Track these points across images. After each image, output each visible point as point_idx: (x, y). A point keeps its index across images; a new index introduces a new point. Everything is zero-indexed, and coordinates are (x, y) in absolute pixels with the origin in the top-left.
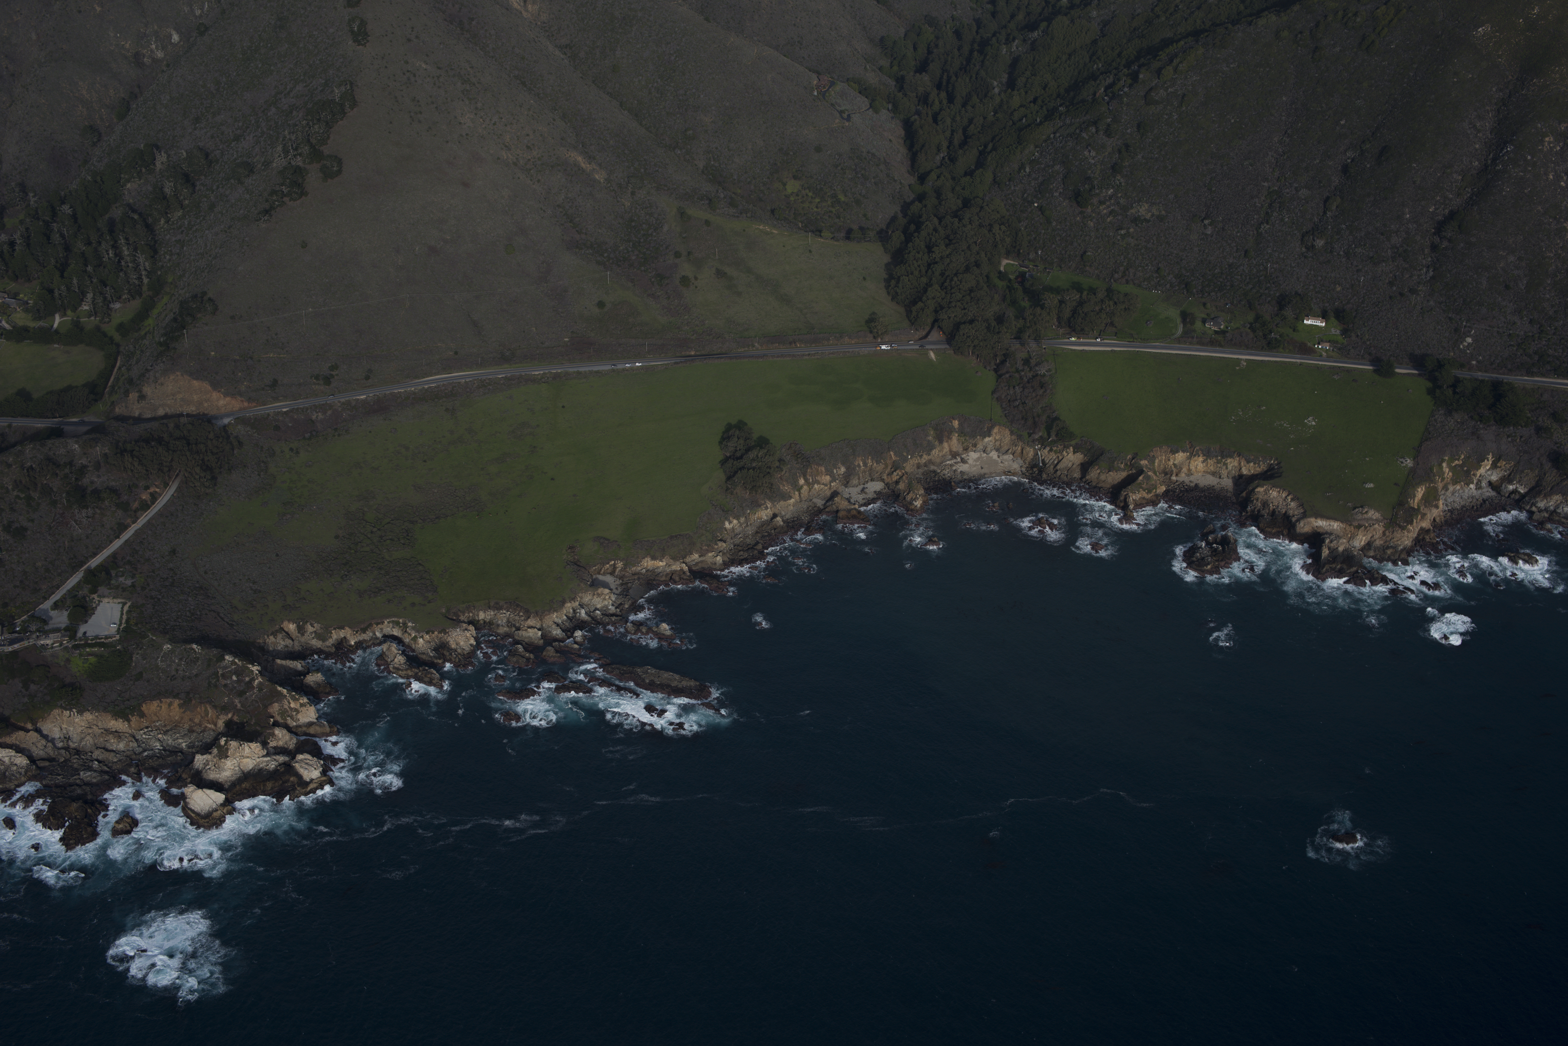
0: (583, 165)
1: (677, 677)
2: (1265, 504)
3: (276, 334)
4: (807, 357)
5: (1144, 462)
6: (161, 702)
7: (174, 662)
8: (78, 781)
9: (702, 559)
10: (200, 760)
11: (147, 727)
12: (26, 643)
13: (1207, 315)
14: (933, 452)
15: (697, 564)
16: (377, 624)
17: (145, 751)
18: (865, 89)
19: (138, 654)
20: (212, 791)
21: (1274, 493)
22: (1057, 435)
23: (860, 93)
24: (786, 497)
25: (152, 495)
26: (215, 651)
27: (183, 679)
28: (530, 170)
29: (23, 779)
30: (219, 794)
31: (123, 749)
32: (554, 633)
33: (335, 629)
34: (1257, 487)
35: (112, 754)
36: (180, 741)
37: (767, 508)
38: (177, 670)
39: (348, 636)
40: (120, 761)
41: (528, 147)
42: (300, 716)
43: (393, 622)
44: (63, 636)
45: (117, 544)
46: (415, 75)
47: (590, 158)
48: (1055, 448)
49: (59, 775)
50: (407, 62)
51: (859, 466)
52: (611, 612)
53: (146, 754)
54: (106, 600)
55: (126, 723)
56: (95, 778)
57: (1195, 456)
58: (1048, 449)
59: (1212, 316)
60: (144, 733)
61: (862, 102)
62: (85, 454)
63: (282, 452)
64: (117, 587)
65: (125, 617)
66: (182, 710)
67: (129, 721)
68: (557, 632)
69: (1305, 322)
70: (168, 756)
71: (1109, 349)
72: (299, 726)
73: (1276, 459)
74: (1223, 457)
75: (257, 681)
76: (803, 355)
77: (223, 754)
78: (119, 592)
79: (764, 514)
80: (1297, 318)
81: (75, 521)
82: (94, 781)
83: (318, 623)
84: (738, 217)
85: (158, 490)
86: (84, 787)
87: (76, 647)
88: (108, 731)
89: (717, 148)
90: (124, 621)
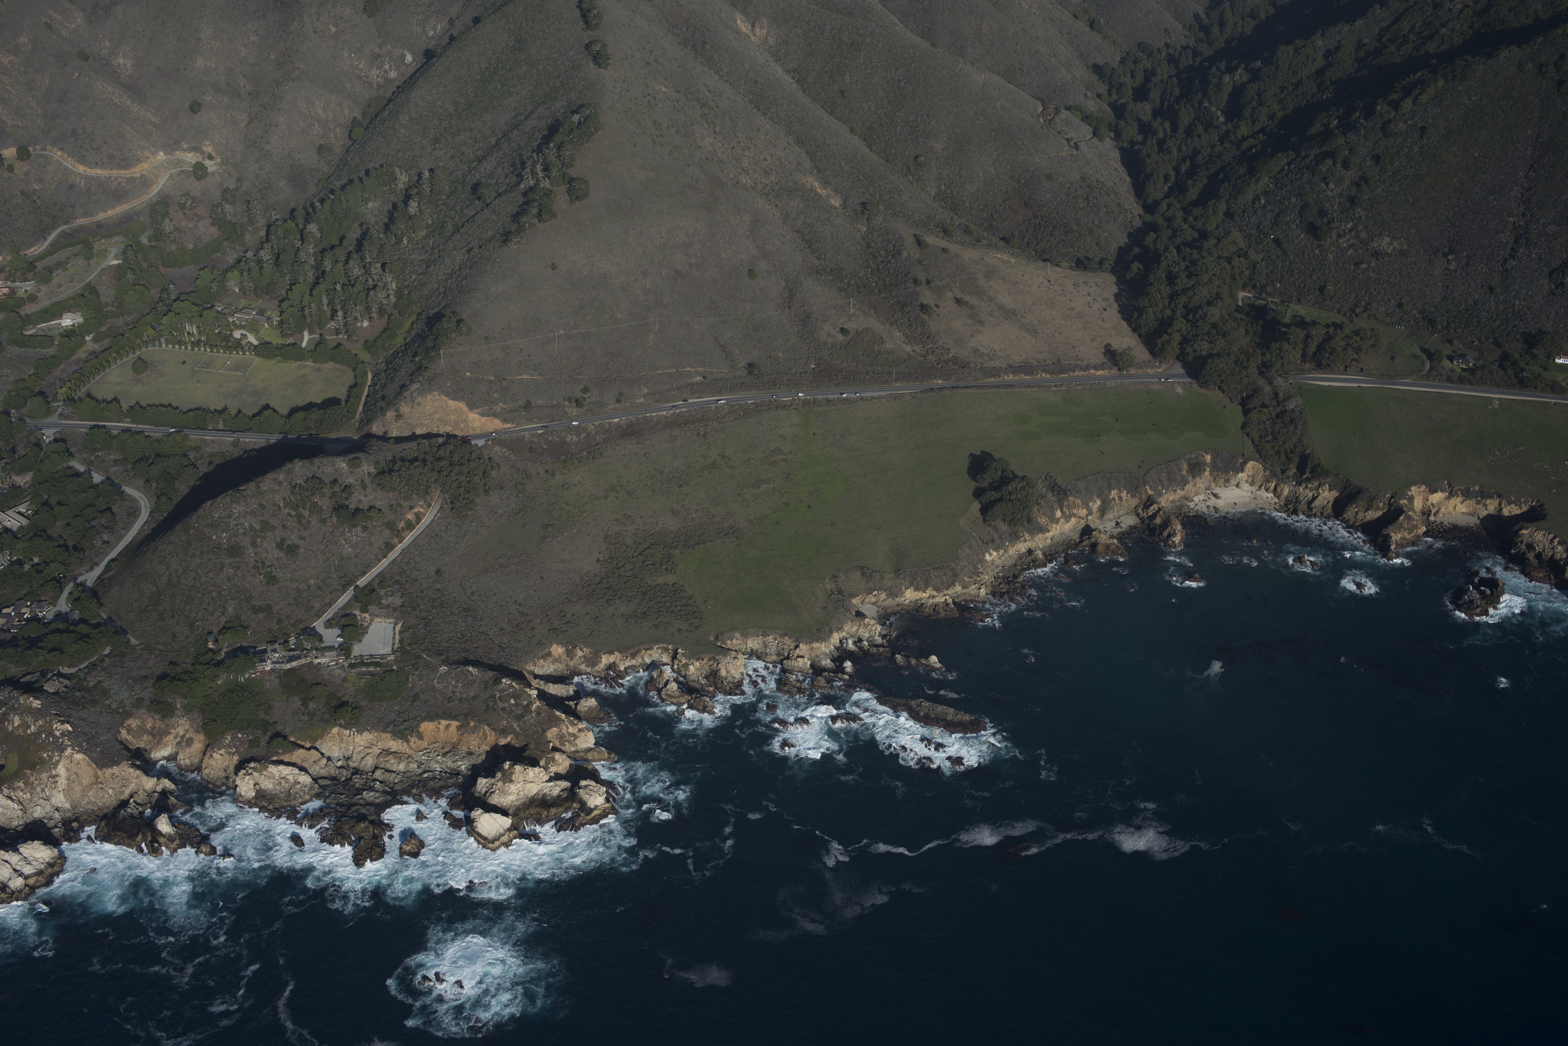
0: (819, 190)
1: (952, 711)
2: (1530, 547)
3: (529, 356)
4: (1054, 389)
5: (1403, 502)
6: (439, 723)
7: (451, 683)
8: (361, 801)
9: (965, 591)
10: (482, 784)
11: (426, 749)
12: (303, 661)
13: (1454, 351)
14: (1187, 487)
15: (958, 596)
16: (646, 650)
17: (425, 772)
18: (1087, 117)
19: (414, 675)
20: (499, 815)
21: (1539, 536)
22: (1311, 472)
23: (1082, 120)
24: (1043, 530)
25: (416, 514)
26: (491, 674)
27: (460, 700)
28: (768, 194)
29: (307, 797)
30: (505, 818)
31: (403, 770)
32: (823, 663)
33: (604, 654)
34: (1521, 529)
35: (394, 775)
36: (459, 763)
37: (1025, 541)
38: (454, 692)
39: (618, 662)
40: (401, 781)
41: (765, 171)
42: (578, 742)
43: (662, 648)
44: (338, 655)
45: (384, 563)
46: (655, 99)
47: (826, 183)
48: (1310, 486)
49: (342, 794)
50: (646, 85)
51: (1114, 499)
52: (877, 643)
53: (426, 775)
54: (377, 620)
55: (405, 744)
56: (377, 798)
57: (1453, 496)
58: (1304, 485)
59: (1459, 353)
60: (424, 755)
61: (1086, 130)
62: (352, 472)
63: (538, 474)
64: (388, 607)
65: (397, 637)
66: (460, 732)
67: (408, 742)
68: (827, 663)
69: (1557, 361)
70: (449, 778)
71: (1356, 385)
72: (577, 752)
73: (1538, 501)
74: (1483, 498)
75: (534, 706)
76: (1050, 386)
77: (508, 778)
78: (390, 611)
79: (1022, 547)
80: (1548, 357)
81: (346, 540)
82: (377, 801)
83: (587, 647)
84: (974, 245)
85: (422, 510)
86: (368, 807)
87: (352, 666)
88: (387, 752)
89: (948, 175)
90: (397, 641)
